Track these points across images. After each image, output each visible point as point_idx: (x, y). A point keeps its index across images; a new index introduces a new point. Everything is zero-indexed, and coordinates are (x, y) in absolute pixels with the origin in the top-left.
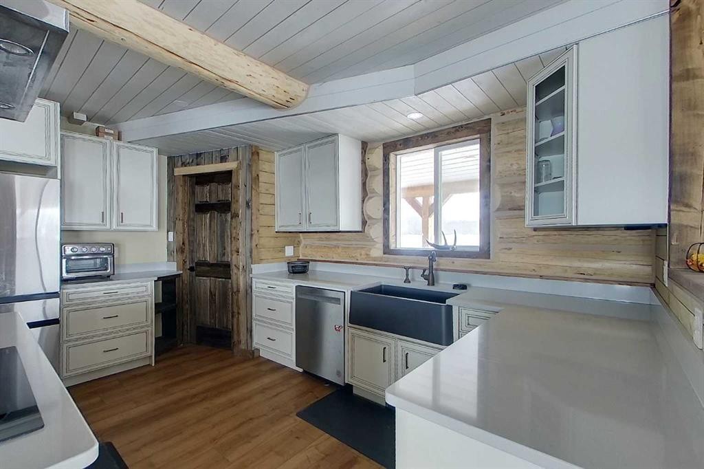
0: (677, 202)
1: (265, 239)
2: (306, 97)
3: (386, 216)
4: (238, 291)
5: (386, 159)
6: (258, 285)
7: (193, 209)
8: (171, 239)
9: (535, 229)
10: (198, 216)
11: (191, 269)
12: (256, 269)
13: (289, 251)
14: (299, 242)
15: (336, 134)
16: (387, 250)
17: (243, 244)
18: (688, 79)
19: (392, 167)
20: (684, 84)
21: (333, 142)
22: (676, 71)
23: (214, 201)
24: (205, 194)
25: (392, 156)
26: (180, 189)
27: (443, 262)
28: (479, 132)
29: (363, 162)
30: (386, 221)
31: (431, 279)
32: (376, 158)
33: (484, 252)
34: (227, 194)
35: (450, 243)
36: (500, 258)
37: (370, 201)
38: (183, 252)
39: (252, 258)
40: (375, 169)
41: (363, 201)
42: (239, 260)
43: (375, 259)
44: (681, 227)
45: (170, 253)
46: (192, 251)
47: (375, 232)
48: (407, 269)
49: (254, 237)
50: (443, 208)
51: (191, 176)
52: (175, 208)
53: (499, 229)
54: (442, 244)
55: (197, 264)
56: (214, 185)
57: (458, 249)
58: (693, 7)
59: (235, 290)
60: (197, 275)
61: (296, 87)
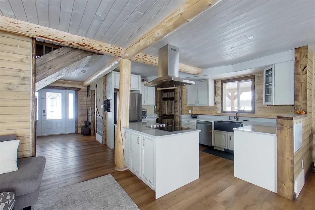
0: (296, 100)
1: (185, 108)
2: (202, 72)
3: (222, 101)
4: (177, 123)
5: (222, 85)
6: (183, 121)
7: (162, 99)
8: (156, 108)
9: (267, 105)
10: (163, 102)
11: (161, 116)
12: (183, 116)
13: (190, 112)
14: (193, 109)
15: (208, 79)
16: (222, 111)
17: (178, 109)
18: (298, 75)
19: (224, 87)
20: (297, 76)
21: (207, 81)
22: (296, 72)
23: (169, 97)
24: (165, 95)
25: (224, 84)
26: (159, 94)
27: (241, 115)
28: (251, 79)
29: (215, 86)
30: (222, 103)
31: (237, 119)
32: (219, 85)
33: (253, 112)
34: (173, 95)
35: (243, 109)
36: (258, 113)
37: (217, 97)
38: (159, 112)
39: (182, 113)
40: (219, 88)
41: (215, 97)
42: (178, 114)
43: (219, 114)
44: (297, 105)
45: (155, 112)
46: (162, 111)
47: (219, 106)
48: (230, 116)
49: (182, 107)
50: (240, 96)
51: (161, 90)
52: (157, 99)
53: (257, 105)
54: (240, 110)
55: (163, 115)
56: (169, 93)
57: (245, 111)
58: (299, 60)
59: (176, 122)
60: (163, 118)
61: (201, 70)
